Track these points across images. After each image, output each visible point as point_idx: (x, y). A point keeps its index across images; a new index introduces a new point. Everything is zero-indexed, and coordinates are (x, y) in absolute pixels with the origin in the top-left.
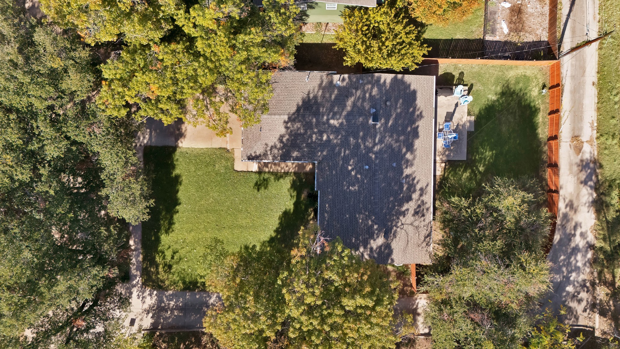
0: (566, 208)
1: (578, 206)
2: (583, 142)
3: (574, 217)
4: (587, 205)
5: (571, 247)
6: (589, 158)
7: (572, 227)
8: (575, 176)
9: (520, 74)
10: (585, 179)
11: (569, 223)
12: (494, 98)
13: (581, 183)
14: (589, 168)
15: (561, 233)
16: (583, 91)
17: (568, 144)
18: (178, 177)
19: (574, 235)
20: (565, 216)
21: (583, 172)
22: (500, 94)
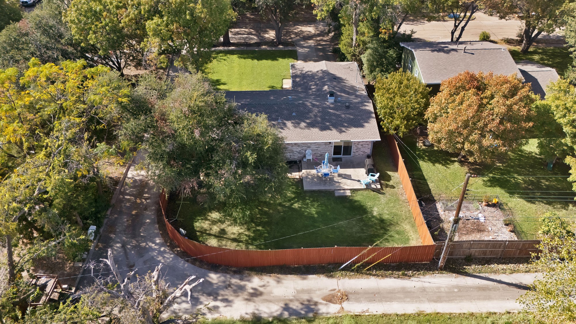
0: (253, 289)
1: (254, 302)
2: (340, 303)
3: (240, 298)
4: (256, 312)
5: (200, 297)
6: (320, 312)
7: (226, 297)
8: (294, 296)
9: (409, 235)
10: (291, 308)
11: (232, 293)
12: (375, 214)
13: (286, 305)
14: (307, 312)
15: (220, 284)
16: (409, 302)
17: (336, 287)
18: (277, 60)
19: (215, 299)
20: (242, 288)
21: (300, 306)
22: (381, 218)
